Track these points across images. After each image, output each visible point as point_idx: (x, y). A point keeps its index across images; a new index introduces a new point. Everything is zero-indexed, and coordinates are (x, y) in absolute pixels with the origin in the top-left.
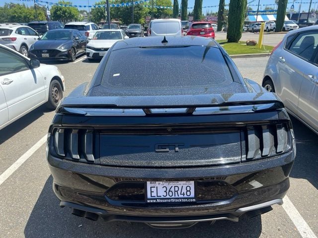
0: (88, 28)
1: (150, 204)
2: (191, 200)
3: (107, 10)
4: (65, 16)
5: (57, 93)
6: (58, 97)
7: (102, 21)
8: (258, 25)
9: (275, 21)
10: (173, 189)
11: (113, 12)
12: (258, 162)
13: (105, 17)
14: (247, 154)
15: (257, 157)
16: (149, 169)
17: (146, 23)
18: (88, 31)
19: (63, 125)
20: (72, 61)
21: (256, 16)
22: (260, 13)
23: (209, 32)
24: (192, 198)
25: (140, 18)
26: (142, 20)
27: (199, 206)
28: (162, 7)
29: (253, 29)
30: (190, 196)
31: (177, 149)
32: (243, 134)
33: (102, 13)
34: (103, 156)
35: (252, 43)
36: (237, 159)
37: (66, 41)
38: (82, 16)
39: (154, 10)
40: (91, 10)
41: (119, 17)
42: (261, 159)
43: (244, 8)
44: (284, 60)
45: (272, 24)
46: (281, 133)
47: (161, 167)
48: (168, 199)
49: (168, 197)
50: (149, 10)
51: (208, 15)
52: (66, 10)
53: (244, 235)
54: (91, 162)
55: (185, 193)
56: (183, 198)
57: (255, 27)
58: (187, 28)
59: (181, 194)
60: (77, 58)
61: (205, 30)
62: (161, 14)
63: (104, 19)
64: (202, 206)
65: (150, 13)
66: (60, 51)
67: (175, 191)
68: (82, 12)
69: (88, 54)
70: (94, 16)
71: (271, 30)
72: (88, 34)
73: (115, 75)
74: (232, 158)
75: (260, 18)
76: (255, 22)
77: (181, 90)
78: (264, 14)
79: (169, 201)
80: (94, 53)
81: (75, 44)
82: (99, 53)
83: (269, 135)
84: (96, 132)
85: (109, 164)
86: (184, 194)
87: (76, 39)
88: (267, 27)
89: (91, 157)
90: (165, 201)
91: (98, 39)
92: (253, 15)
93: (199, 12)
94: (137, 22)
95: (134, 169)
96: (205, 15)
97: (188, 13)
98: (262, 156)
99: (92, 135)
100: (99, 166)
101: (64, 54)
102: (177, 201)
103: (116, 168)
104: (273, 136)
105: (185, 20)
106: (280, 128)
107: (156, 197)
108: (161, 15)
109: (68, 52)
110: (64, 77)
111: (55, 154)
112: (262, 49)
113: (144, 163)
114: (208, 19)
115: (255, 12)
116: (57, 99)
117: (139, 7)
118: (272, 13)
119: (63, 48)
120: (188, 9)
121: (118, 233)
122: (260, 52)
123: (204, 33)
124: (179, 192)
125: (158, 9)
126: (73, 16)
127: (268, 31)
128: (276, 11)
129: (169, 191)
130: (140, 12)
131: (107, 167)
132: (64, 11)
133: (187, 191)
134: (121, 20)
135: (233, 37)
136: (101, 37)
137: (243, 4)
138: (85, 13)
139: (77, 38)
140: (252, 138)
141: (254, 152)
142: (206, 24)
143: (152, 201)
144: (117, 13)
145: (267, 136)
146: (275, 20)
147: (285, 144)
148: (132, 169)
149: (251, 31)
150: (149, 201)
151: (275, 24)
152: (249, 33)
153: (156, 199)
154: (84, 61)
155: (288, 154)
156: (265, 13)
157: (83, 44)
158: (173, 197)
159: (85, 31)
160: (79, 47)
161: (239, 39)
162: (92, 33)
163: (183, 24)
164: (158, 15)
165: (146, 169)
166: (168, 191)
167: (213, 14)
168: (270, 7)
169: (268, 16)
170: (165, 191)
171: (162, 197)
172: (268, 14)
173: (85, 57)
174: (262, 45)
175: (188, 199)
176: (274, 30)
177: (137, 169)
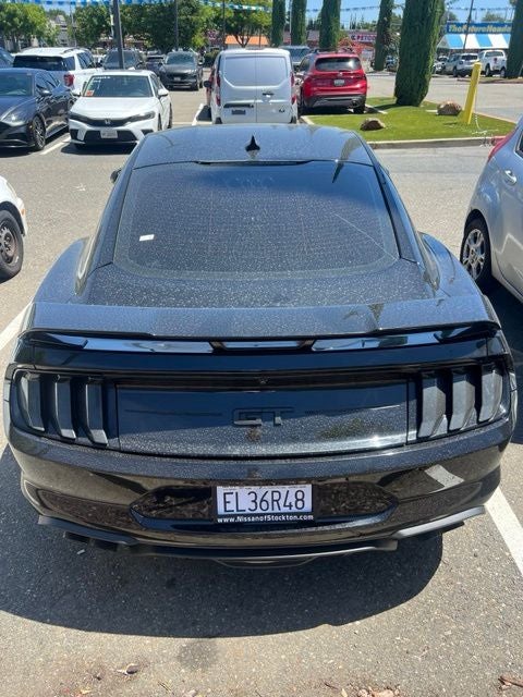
0: (69, 64)
1: (223, 524)
2: (305, 518)
3: (115, 12)
4: (14, 25)
5: (10, 241)
6: (13, 250)
7: (103, 38)
8: (468, 58)
9: (505, 50)
10: (268, 497)
11: (128, 17)
12: (440, 444)
13: (108, 28)
14: (418, 427)
15: (438, 433)
16: (221, 462)
17: (208, 46)
18: (71, 72)
19: (37, 367)
20: (37, 149)
21: (463, 36)
22: (473, 28)
23: (356, 81)
24: (307, 514)
25: (193, 33)
26: (199, 39)
27: (320, 528)
28: (245, 7)
29: (455, 67)
30: (303, 510)
31: (278, 420)
32: (412, 385)
33: (102, 19)
34: (124, 433)
35: (451, 110)
36: (399, 438)
37: (21, 99)
38: (54, 24)
39: (227, 15)
40: (74, 11)
41: (144, 30)
42: (446, 436)
43: (436, 21)
44: (515, 179)
45: (499, 57)
46: (491, 380)
47: (246, 458)
48: (259, 515)
49: (259, 511)
50: (214, 14)
51: (354, 27)
52: (15, 11)
53: (406, 566)
54: (101, 447)
55: (293, 504)
56: (289, 514)
57: (461, 63)
58: (304, 67)
59: (285, 506)
60: (49, 141)
61: (346, 73)
62: (242, 23)
63: (108, 34)
64: (327, 528)
65: (216, 20)
66: (8, 126)
67: (273, 501)
68: (54, 15)
69: (74, 134)
70: (84, 26)
71: (497, 72)
72: (70, 80)
73: (143, 238)
74: (389, 437)
75: (472, 42)
76: (460, 51)
77: (289, 281)
78: (481, 33)
79: (261, 519)
80: (89, 132)
81: (42, 107)
82: (99, 132)
83: (464, 387)
84: (108, 384)
85: (138, 451)
86: (290, 506)
87: (44, 95)
88: (488, 66)
89: (100, 436)
90: (253, 519)
91: (95, 95)
92: (457, 33)
93: (333, 24)
94: (186, 43)
95: (190, 461)
96: (347, 27)
97: (307, 23)
98: (449, 431)
99: (100, 387)
100: (117, 454)
101: (17, 131)
102: (277, 518)
103: (152, 459)
104: (473, 388)
105: (299, 43)
106: (489, 370)
107: (235, 512)
108: (243, 26)
109: (28, 128)
110: (24, 202)
111: (23, 425)
112: (473, 126)
113: (211, 450)
114: (353, 38)
115: (461, 25)
116: (10, 254)
117: (190, 6)
118: (499, 29)
119: (14, 118)
120: (307, 15)
121: (158, 568)
122: (467, 135)
123: (343, 82)
124: (281, 502)
125: (237, 12)
126: (33, 26)
127: (489, 73)
128: (509, 25)
129: (262, 500)
130: (194, 18)
131: (134, 457)
132: (9, 13)
133: (298, 500)
134: (148, 39)
135: (409, 93)
136: (103, 89)
137: (434, 13)
138: (61, 18)
139: (46, 92)
140: (432, 394)
141: (432, 423)
142: (347, 59)
143: (226, 520)
144: (139, 20)
145: (462, 388)
146: (507, 47)
147: (496, 402)
148: (185, 461)
149: (449, 74)
150: (220, 521)
151: (504, 57)
152: (447, 78)
153: (235, 516)
154: (66, 150)
155: (500, 424)
156: (483, 29)
157: (62, 106)
158: (270, 511)
159: (64, 73)
160: (52, 112)
161: (422, 98)
162: (81, 76)
163: (293, 54)
164: (236, 26)
165: (216, 462)
166: (258, 501)
167: (366, 26)
168: (496, 13)
169: (490, 36)
170: (254, 501)
171: (248, 512)
172: (492, 33)
173: (68, 138)
174: (474, 115)
175: (298, 514)
176: (503, 73)
177: (196, 462)
